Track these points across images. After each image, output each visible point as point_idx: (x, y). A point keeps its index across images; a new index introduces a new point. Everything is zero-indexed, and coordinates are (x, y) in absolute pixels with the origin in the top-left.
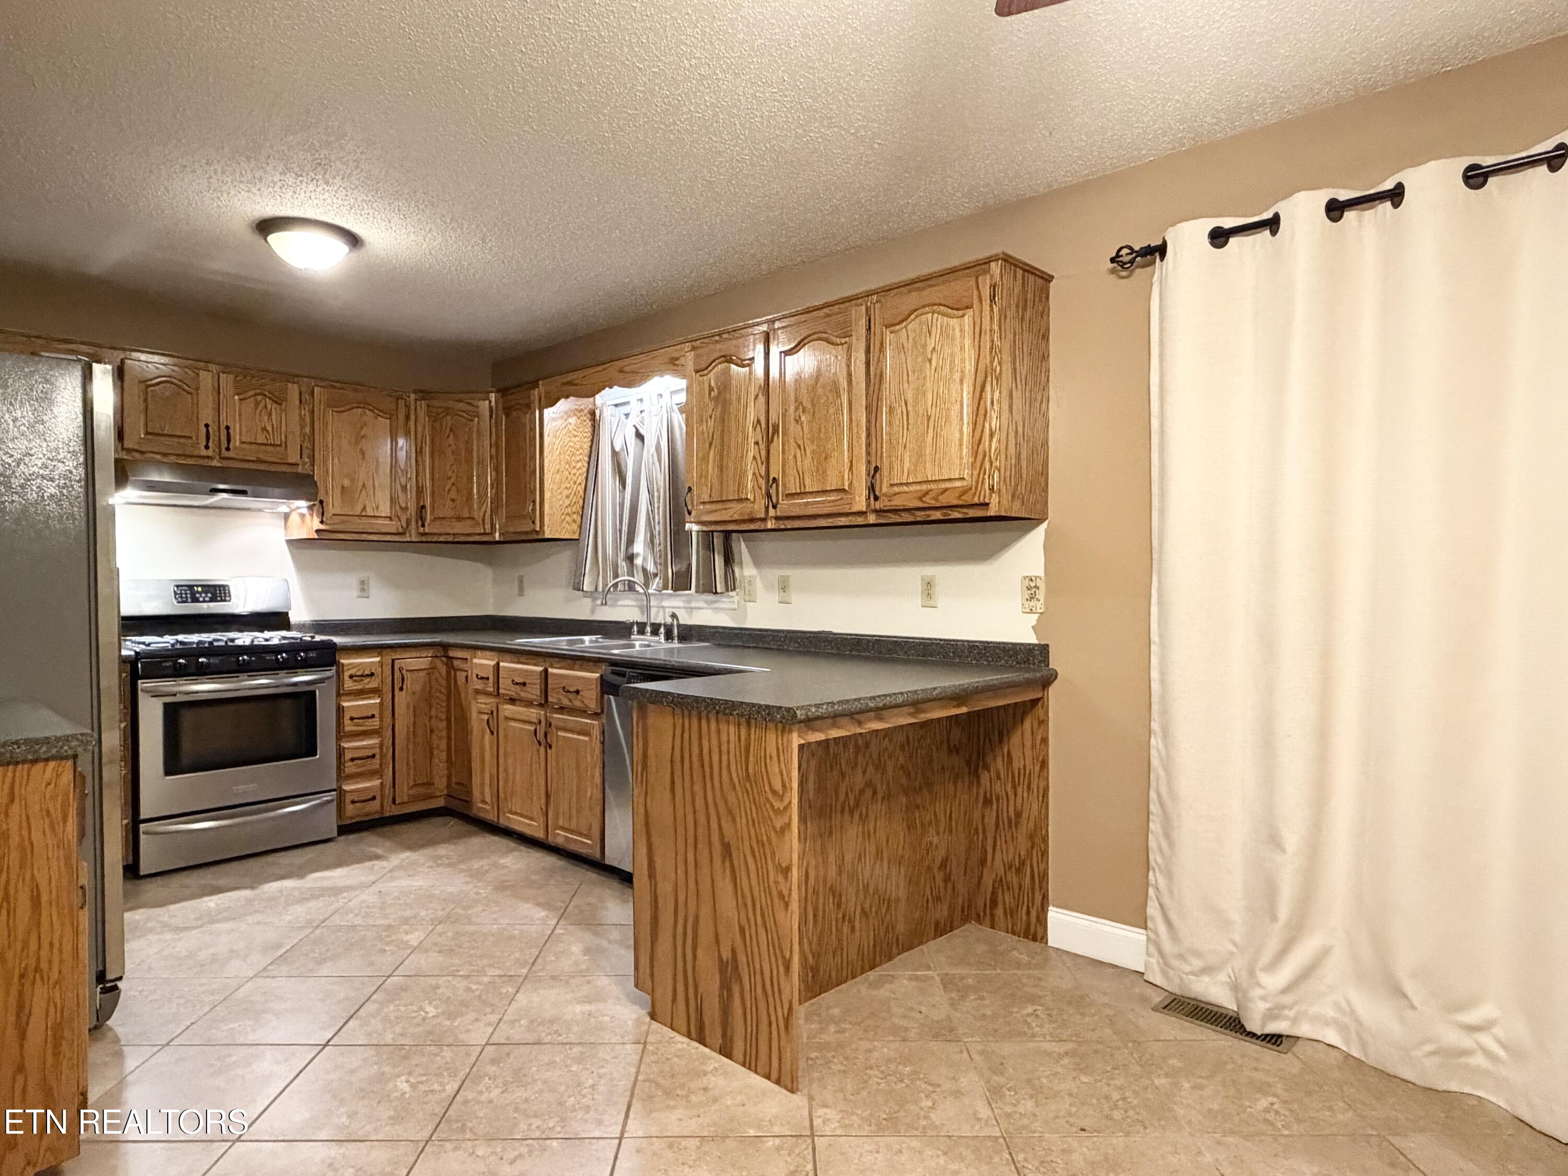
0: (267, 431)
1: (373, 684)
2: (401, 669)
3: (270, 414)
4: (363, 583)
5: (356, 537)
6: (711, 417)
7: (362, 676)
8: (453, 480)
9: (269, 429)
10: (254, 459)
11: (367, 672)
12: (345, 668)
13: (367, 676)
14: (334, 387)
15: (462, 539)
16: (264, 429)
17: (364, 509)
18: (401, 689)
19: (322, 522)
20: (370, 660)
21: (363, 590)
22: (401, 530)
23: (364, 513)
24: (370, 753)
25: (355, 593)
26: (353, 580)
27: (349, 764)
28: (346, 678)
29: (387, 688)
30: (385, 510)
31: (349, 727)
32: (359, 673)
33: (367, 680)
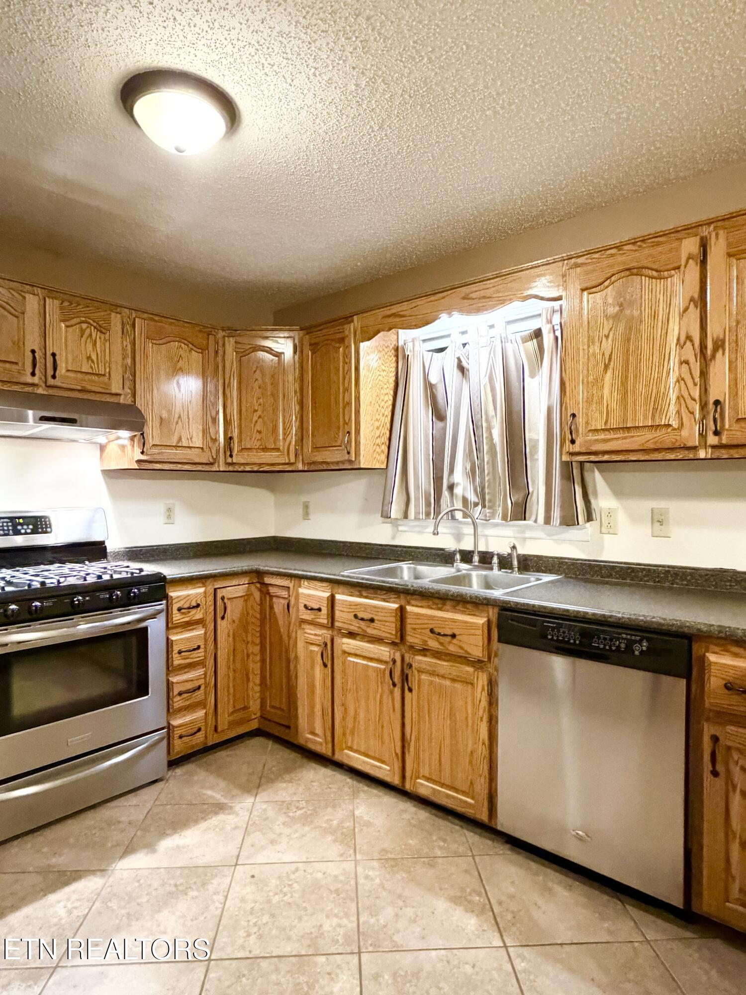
0: (93, 361)
1: (198, 615)
2: (223, 598)
3: (95, 344)
4: (169, 510)
5: (172, 467)
6: (607, 337)
7: (189, 608)
8: (259, 413)
9: (94, 357)
10: (79, 388)
11: (194, 604)
12: (174, 601)
13: (194, 607)
14: (155, 321)
15: (266, 468)
16: (89, 358)
17: (180, 439)
18: (223, 618)
19: (142, 453)
20: (196, 592)
21: (169, 517)
22: (211, 460)
23: (180, 444)
24: (197, 684)
25: (162, 519)
26: (159, 507)
27: (178, 698)
28: (175, 611)
29: (210, 617)
30: (198, 442)
31: (177, 661)
32: (186, 606)
33: (193, 611)
